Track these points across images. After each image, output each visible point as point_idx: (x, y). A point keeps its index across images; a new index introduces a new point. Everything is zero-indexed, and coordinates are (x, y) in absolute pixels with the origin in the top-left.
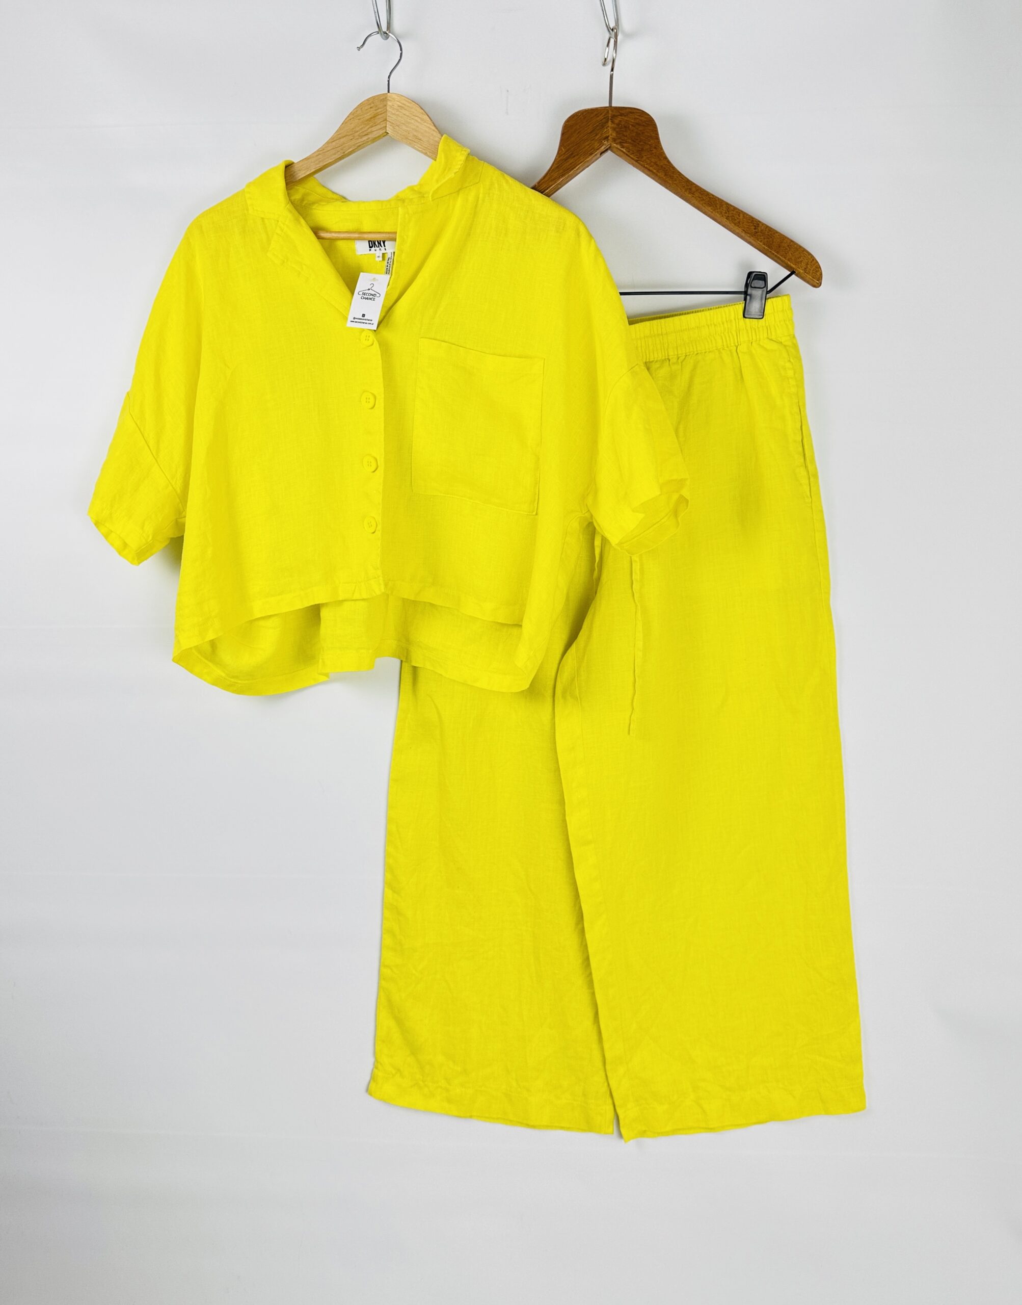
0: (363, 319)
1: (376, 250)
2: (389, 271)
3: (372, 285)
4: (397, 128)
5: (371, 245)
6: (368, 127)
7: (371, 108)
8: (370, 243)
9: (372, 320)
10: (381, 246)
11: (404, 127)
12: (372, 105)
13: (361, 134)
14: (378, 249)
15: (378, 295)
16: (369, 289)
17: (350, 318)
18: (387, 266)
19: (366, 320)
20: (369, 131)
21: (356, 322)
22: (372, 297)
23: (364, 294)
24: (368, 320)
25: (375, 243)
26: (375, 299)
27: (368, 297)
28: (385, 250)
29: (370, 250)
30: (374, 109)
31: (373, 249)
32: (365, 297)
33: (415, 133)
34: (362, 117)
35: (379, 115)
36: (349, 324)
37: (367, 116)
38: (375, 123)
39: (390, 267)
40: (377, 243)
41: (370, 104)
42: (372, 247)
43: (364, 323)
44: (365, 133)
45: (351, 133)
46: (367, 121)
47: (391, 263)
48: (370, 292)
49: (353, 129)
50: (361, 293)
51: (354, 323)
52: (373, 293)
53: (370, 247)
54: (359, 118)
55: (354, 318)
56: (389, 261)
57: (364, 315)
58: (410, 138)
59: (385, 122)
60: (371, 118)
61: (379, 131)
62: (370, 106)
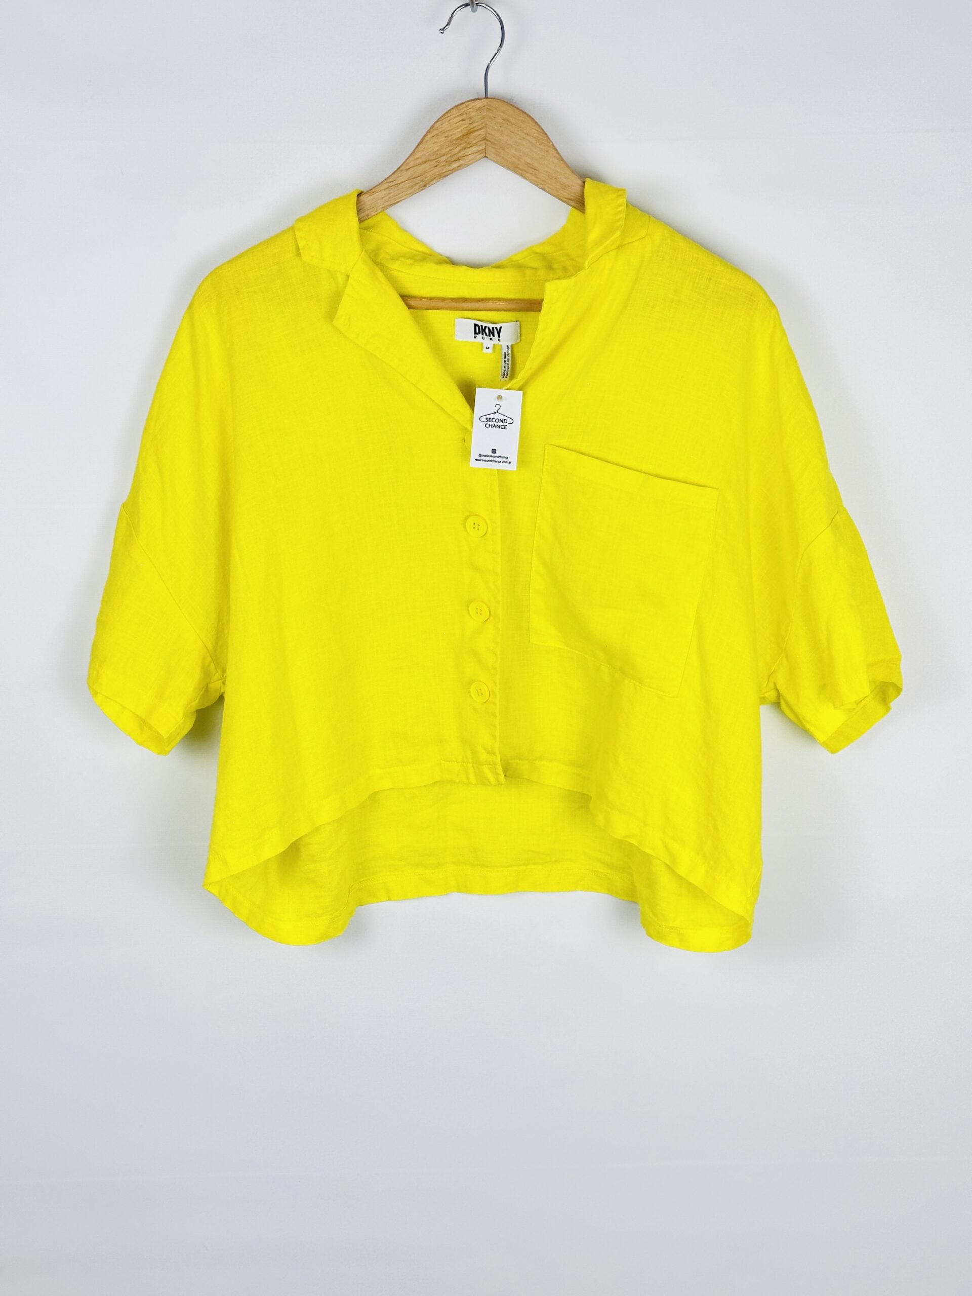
0: (495, 457)
1: (483, 338)
2: (507, 373)
3: (498, 406)
4: (502, 151)
5: (477, 331)
6: (459, 148)
7: (463, 120)
8: (477, 328)
9: (507, 458)
10: (494, 336)
11: (513, 152)
12: (464, 116)
13: (449, 159)
14: (487, 338)
15: (510, 421)
16: (495, 413)
17: (474, 455)
18: (505, 367)
19: (498, 457)
20: (462, 154)
21: (484, 460)
22: (501, 424)
23: (488, 420)
24: (503, 457)
25: (484, 330)
26: (507, 427)
27: (496, 424)
28: (499, 340)
29: (475, 337)
30: (467, 121)
31: (480, 335)
32: (491, 423)
33: (529, 160)
34: (451, 133)
35: (475, 131)
36: (473, 464)
37: (458, 133)
38: (469, 143)
39: (508, 368)
40: (487, 330)
41: (461, 115)
42: (479, 333)
43: (496, 461)
44: (456, 157)
45: (434, 157)
46: (457, 139)
47: (510, 362)
48: (497, 416)
49: (438, 150)
50: (483, 419)
51: (481, 462)
52: (502, 418)
53: (475, 333)
54: (446, 135)
55: (480, 455)
56: (506, 360)
57: (494, 451)
58: (521, 167)
59: (484, 142)
60: (463, 136)
61: (475, 155)
62: (461, 118)
